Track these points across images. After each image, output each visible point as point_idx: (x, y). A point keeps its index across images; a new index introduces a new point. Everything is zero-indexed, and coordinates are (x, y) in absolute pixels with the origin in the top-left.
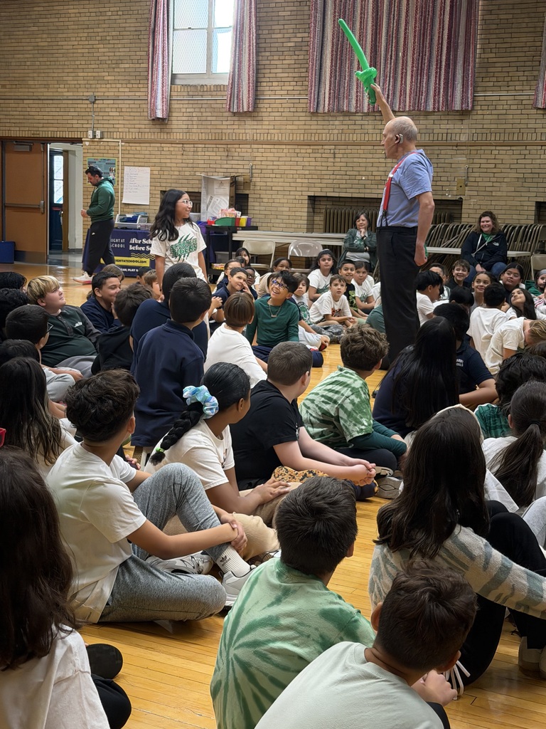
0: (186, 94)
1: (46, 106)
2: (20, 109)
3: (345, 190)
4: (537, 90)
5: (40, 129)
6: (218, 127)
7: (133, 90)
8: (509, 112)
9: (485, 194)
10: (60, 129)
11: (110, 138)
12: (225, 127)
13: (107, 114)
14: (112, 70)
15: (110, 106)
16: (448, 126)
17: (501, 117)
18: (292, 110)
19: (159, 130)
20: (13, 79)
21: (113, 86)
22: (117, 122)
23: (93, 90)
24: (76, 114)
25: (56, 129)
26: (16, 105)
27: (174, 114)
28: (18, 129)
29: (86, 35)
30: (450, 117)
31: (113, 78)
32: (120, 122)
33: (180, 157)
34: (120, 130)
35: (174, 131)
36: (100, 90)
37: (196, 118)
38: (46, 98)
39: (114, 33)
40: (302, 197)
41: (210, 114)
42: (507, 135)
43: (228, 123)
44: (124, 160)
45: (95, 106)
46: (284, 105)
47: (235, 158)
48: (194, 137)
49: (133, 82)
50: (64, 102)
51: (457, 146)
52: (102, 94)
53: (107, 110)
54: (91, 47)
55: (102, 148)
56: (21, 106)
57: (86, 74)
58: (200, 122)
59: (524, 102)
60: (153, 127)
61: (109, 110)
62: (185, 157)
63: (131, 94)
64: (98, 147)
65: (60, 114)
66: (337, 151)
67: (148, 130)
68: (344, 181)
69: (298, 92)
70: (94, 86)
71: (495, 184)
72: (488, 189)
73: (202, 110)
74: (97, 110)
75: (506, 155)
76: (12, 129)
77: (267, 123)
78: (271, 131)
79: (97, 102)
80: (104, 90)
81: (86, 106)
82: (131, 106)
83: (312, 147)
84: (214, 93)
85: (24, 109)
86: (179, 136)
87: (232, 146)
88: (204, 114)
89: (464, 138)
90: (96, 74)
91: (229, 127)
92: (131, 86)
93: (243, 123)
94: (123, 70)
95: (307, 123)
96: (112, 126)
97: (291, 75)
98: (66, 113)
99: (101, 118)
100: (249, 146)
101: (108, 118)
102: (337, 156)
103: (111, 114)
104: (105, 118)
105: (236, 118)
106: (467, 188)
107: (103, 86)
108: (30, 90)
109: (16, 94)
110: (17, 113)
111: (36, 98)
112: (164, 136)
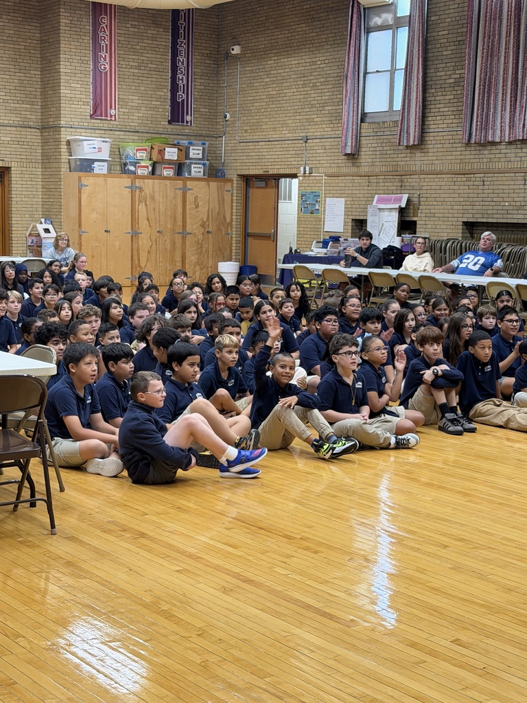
0: (372, 130)
1: (273, 146)
2: (256, 150)
3: (491, 216)
5: (269, 167)
6: (395, 159)
7: (334, 129)
10: (283, 167)
11: (317, 173)
12: (400, 159)
13: (315, 151)
14: (319, 112)
15: (318, 144)
18: (451, 141)
19: (351, 165)
20: (253, 124)
21: (320, 126)
22: (322, 158)
23: (306, 131)
24: (294, 152)
26: (253, 147)
27: (363, 150)
28: (254, 167)
29: (302, 82)
31: (320, 119)
32: (325, 158)
33: (366, 188)
34: (324, 165)
35: (362, 164)
36: (310, 130)
37: (378, 153)
38: (274, 139)
39: (322, 80)
40: (458, 223)
41: (388, 148)
43: (402, 155)
44: (326, 192)
45: (307, 145)
46: (445, 138)
47: (407, 188)
48: (377, 170)
49: (334, 122)
50: (286, 142)
52: (312, 134)
53: (315, 148)
54: (305, 93)
55: (311, 181)
56: (257, 147)
57: (301, 117)
58: (382, 156)
60: (347, 161)
61: (317, 148)
62: (370, 188)
63: (332, 133)
64: (308, 181)
65: (283, 153)
66: (485, 179)
67: (343, 165)
68: (491, 208)
69: (456, 125)
70: (307, 127)
73: (383, 145)
74: (308, 148)
76: (251, 168)
77: (431, 154)
78: (434, 162)
79: (309, 141)
80: (313, 130)
81: (301, 145)
82: (333, 144)
83: (466, 176)
84: (393, 129)
85: (259, 150)
86: (366, 169)
87: (404, 177)
88: (385, 148)
90: (308, 117)
91: (403, 159)
92: (332, 125)
93: (413, 155)
94: (327, 112)
95: (463, 153)
96: (318, 162)
97: (450, 109)
98: (287, 153)
99: (311, 155)
100: (417, 176)
101: (316, 155)
102: (486, 183)
103: (318, 151)
104: (314, 155)
105: (408, 151)
107: (313, 127)
108: (264, 133)
109: (254, 137)
110: (254, 154)
111: (267, 140)
112: (354, 169)
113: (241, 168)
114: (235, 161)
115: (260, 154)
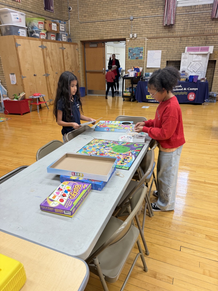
0: (185, 11)
1: (107, 24)
2: (94, 27)
5: (104, 36)
6: (202, 27)
7: (154, 11)
10: (114, 35)
11: (141, 37)
12: (207, 27)
13: (139, 25)
14: (142, 2)
15: (141, 21)
19: (168, 31)
20: (90, 12)
21: (143, 10)
22: (144, 29)
23: (132, 14)
24: (123, 26)
25: (112, 35)
26: (92, 25)
27: (177, 22)
28: (93, 36)
31: (143, 6)
32: (146, 29)
33: (179, 44)
34: (146, 33)
35: (176, 31)
36: (135, 13)
37: (189, 24)
38: (107, 20)
41: (198, 21)
43: (209, 24)
44: (148, 47)
45: (133, 22)
47: (210, 43)
48: (188, 33)
49: (154, 7)
50: (116, 21)
52: (137, 15)
53: (139, 23)
55: (136, 42)
56: (94, 25)
57: (128, 6)
58: (192, 26)
60: (164, 30)
61: (141, 23)
62: (181, 44)
63: (153, 14)
64: (134, 42)
65: (114, 27)
67: (161, 32)
70: (132, 12)
73: (193, 19)
74: (134, 24)
76: (90, 36)
79: (134, 20)
80: (138, 13)
81: (128, 22)
82: (152, 20)
84: (202, 9)
85: (95, 27)
86: (179, 34)
87: (209, 37)
90: (134, 5)
91: (209, 27)
92: (153, 9)
94: (149, 2)
96: (142, 31)
98: (117, 27)
99: (136, 27)
101: (140, 27)
103: (141, 25)
104: (138, 27)
105: (214, 22)
107: (137, 11)
108: (98, 17)
109: (91, 20)
110: (92, 29)
111: (102, 20)
112: (170, 34)
113: (83, 37)
114: (79, 34)
115: (97, 29)
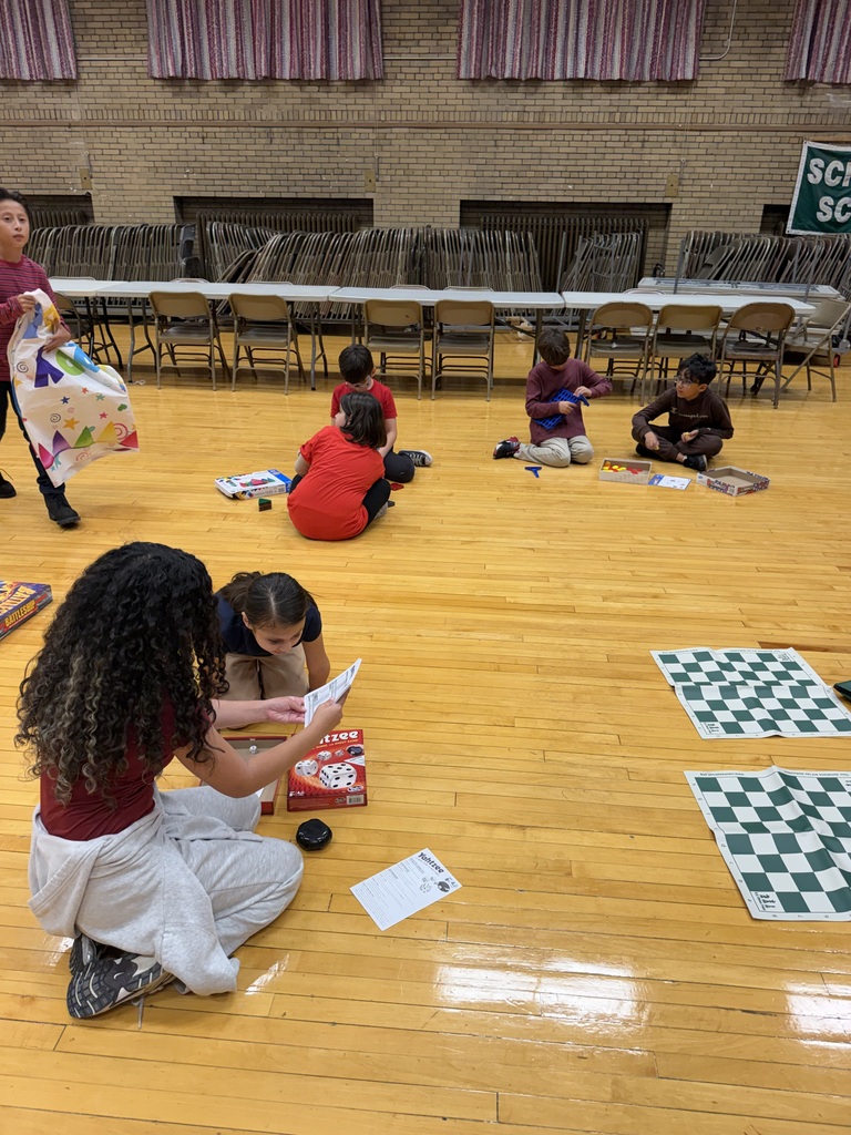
4: (149, 54)
8: (122, 82)
9: (115, 187)
16: (54, 101)
17: (114, 89)
30: (53, 88)
42: (125, 113)
51: (70, 126)
59: (138, 70)
71: (124, 175)
72: (117, 181)
75: (130, 139)
89: (76, 117)
106: (93, 180)
